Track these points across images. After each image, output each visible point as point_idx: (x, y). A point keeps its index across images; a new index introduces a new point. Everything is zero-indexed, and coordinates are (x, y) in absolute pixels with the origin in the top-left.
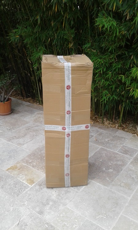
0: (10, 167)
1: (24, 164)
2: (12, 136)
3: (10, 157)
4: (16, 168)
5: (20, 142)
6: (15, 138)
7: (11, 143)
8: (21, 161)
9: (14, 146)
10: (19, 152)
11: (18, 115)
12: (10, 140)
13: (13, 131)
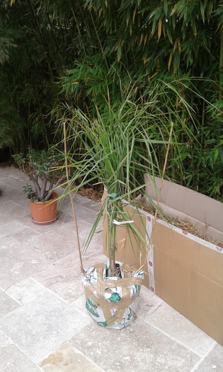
0: (49, 357)
1: (77, 351)
2: (55, 275)
3: (50, 328)
4: (61, 360)
5: (70, 291)
6: (60, 280)
7: (53, 293)
8: (70, 341)
9: (59, 299)
10: (67, 317)
11: (68, 225)
12: (52, 284)
13: (58, 261)
